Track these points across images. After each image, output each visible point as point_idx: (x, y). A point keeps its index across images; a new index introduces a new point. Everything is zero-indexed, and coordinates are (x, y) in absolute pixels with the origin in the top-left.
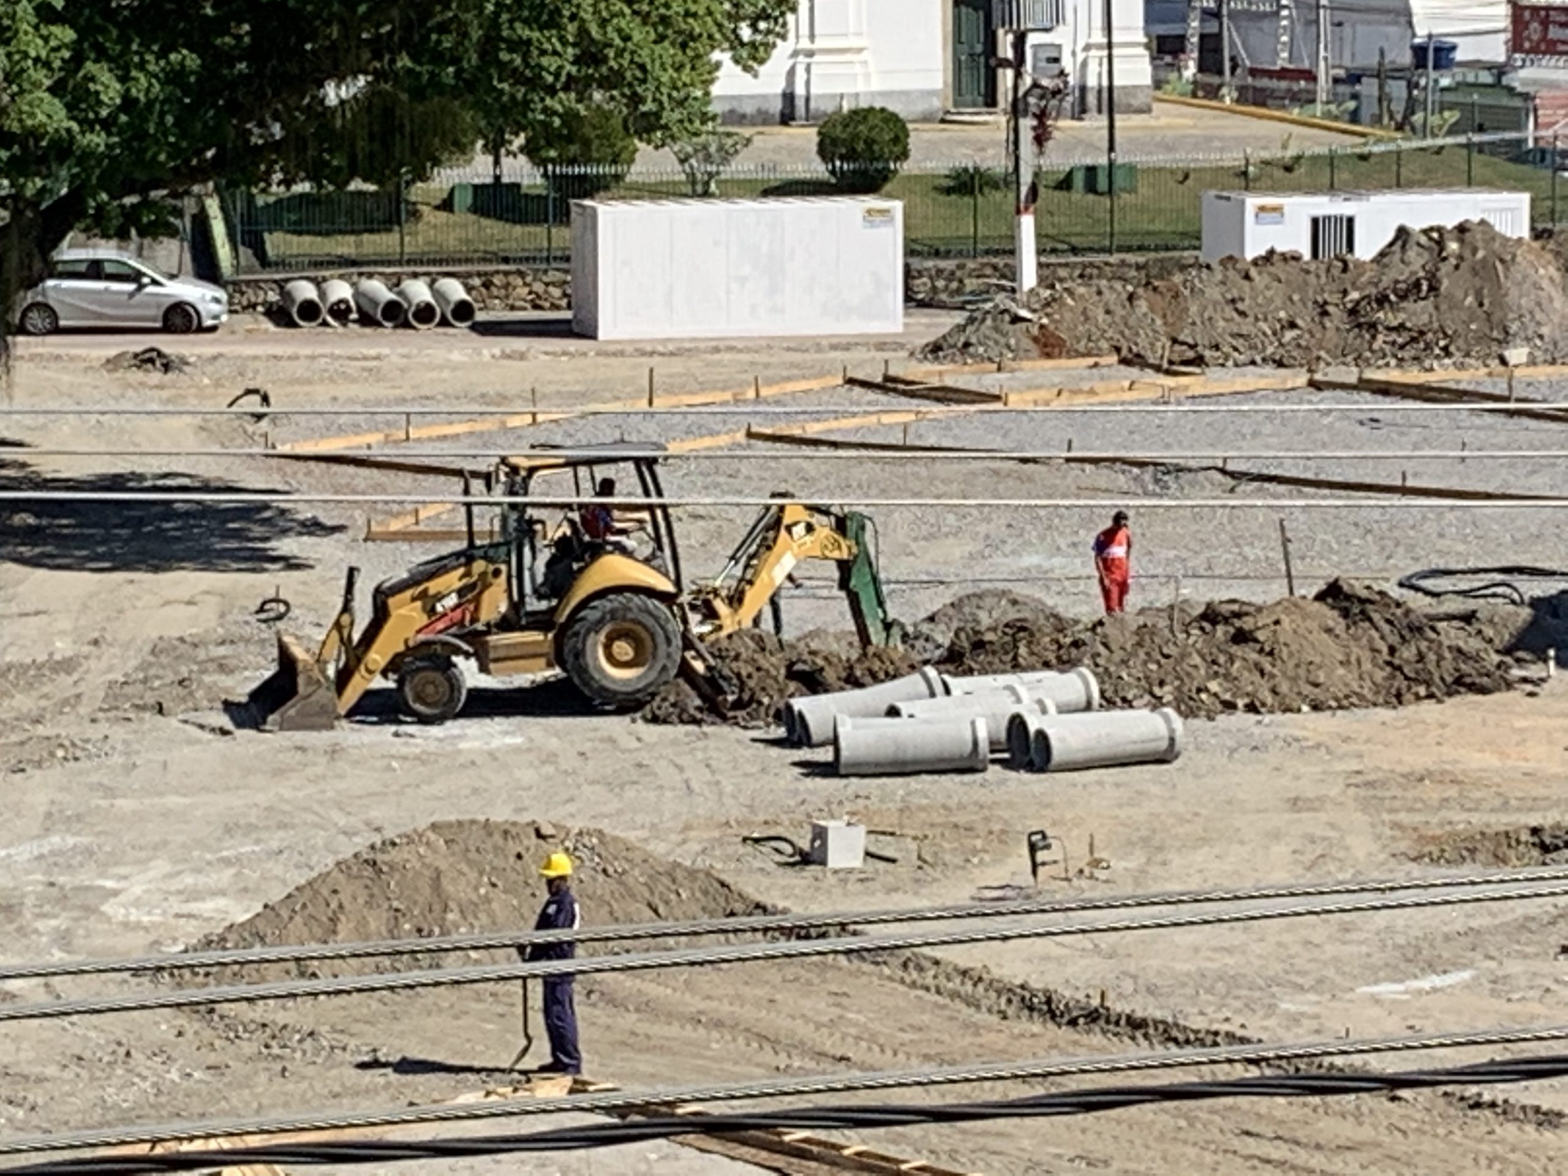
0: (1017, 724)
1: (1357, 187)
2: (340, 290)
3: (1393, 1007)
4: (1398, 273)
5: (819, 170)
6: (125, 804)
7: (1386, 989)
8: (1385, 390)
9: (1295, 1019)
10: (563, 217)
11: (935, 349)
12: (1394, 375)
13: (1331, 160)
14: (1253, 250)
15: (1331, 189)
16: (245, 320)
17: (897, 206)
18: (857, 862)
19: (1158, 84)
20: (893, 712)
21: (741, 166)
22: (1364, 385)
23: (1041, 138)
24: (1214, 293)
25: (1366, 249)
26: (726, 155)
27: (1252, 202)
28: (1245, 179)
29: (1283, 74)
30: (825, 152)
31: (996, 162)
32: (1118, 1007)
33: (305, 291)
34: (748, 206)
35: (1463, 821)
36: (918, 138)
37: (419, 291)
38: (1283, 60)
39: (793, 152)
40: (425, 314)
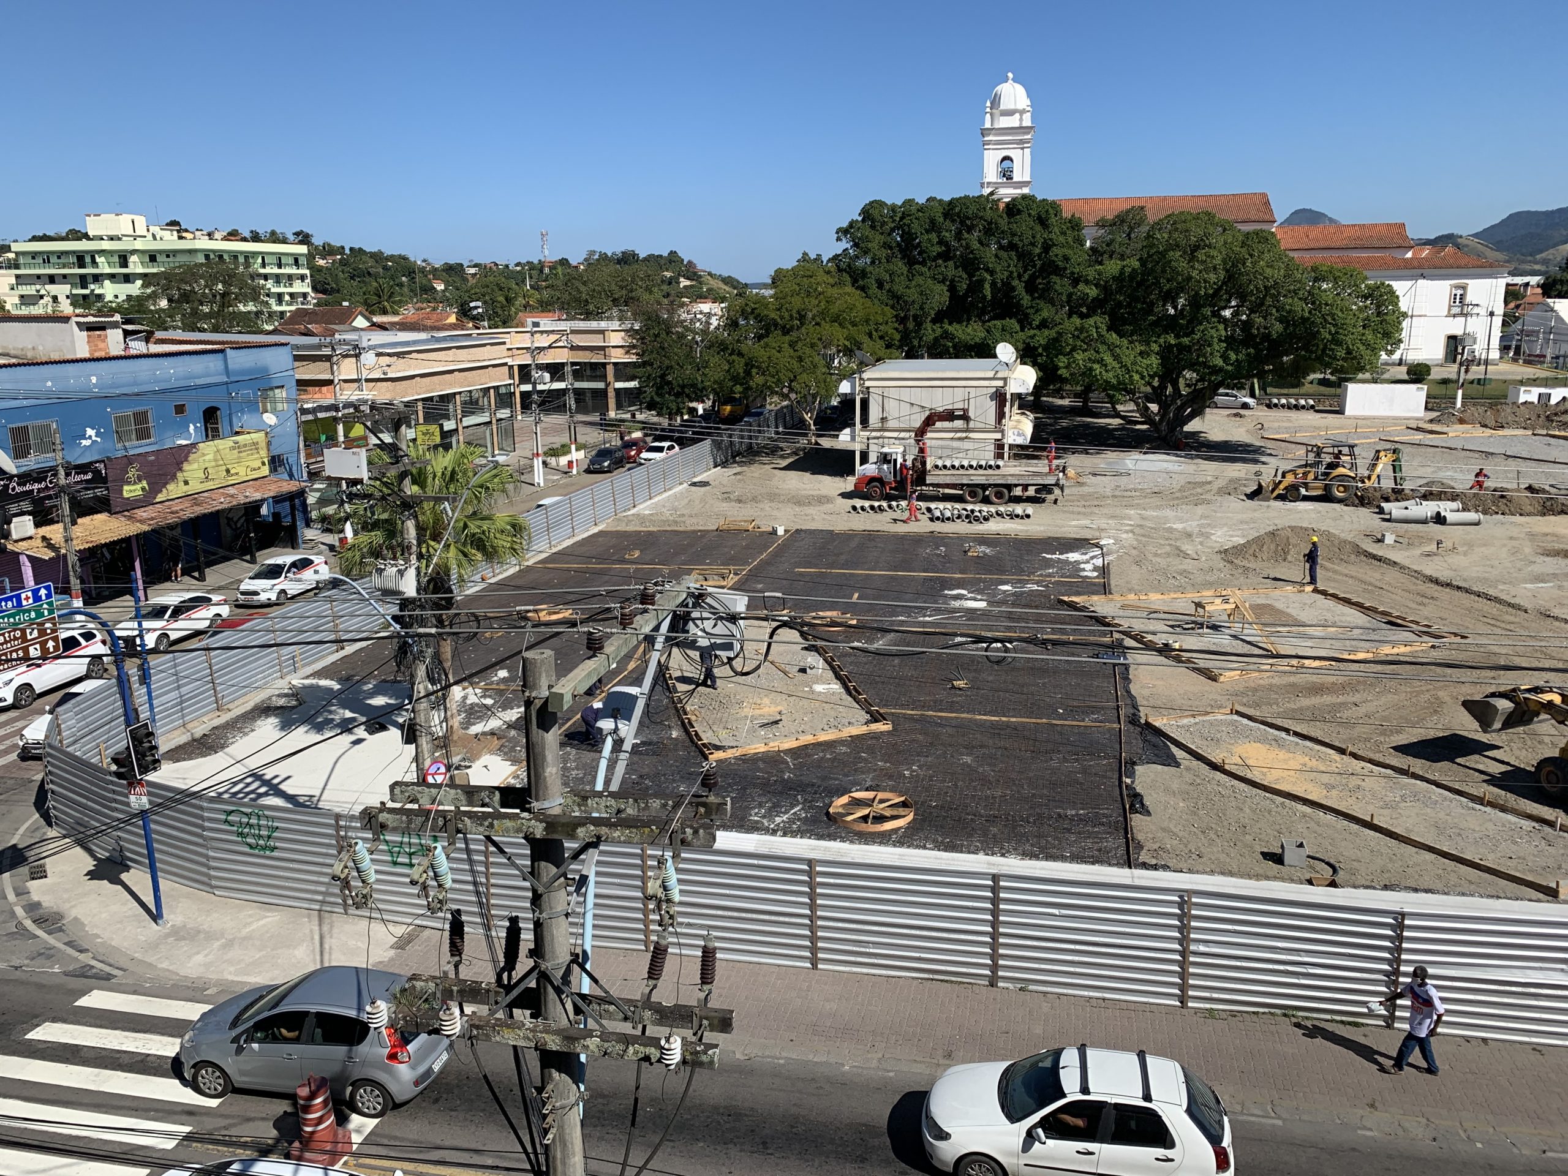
0: (1438, 513)
1: (1554, 386)
2: (1284, 401)
3: (1529, 590)
4: (1562, 408)
5: (1406, 377)
6: (1219, 515)
7: (1528, 586)
8: (1554, 436)
9: (1502, 590)
10: (1339, 386)
11: (1431, 421)
12: (1557, 433)
13: (1547, 379)
14: (1522, 400)
15: (1546, 386)
16: (1260, 407)
17: (1426, 387)
18: (1392, 542)
19: (1501, 358)
20: (1406, 508)
21: (1386, 376)
22: (1547, 435)
23: (1467, 371)
24: (1509, 410)
25: (1554, 401)
26: (1383, 373)
27: (1523, 389)
28: (1522, 383)
29: (1537, 356)
30: (1408, 373)
31: (1454, 376)
32: (1455, 583)
33: (1275, 401)
34: (1386, 385)
35: (1557, 546)
36: (1434, 370)
37: (1302, 402)
38: (1538, 352)
39: (1401, 373)
40: (1303, 407)
